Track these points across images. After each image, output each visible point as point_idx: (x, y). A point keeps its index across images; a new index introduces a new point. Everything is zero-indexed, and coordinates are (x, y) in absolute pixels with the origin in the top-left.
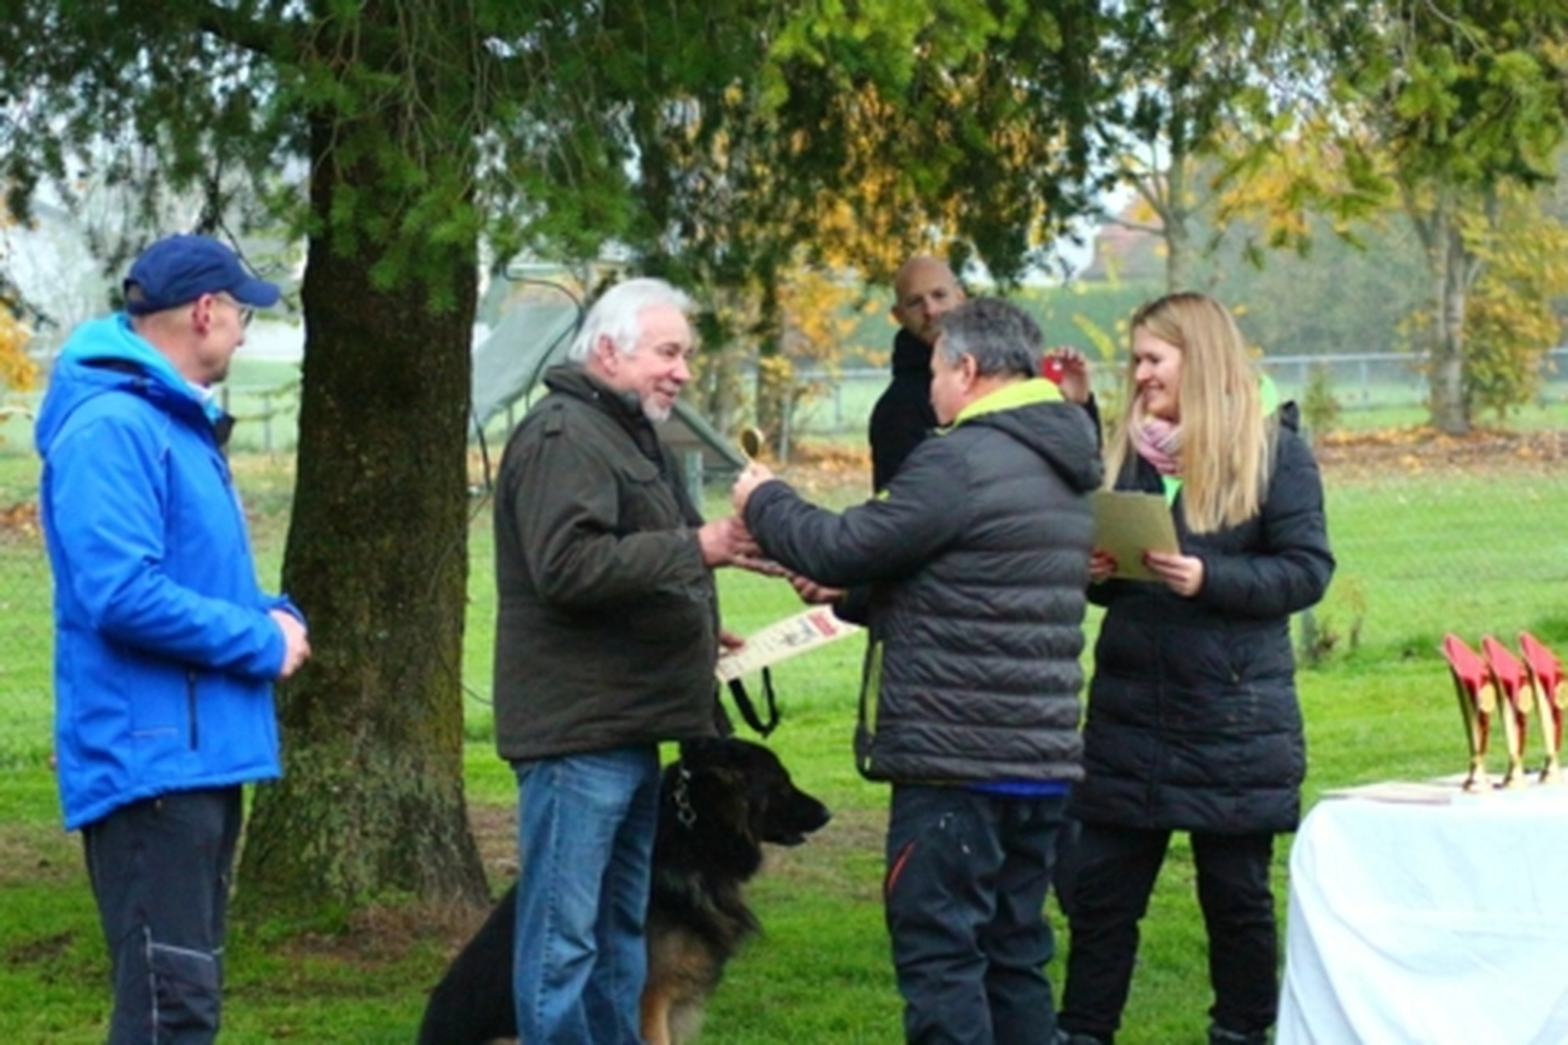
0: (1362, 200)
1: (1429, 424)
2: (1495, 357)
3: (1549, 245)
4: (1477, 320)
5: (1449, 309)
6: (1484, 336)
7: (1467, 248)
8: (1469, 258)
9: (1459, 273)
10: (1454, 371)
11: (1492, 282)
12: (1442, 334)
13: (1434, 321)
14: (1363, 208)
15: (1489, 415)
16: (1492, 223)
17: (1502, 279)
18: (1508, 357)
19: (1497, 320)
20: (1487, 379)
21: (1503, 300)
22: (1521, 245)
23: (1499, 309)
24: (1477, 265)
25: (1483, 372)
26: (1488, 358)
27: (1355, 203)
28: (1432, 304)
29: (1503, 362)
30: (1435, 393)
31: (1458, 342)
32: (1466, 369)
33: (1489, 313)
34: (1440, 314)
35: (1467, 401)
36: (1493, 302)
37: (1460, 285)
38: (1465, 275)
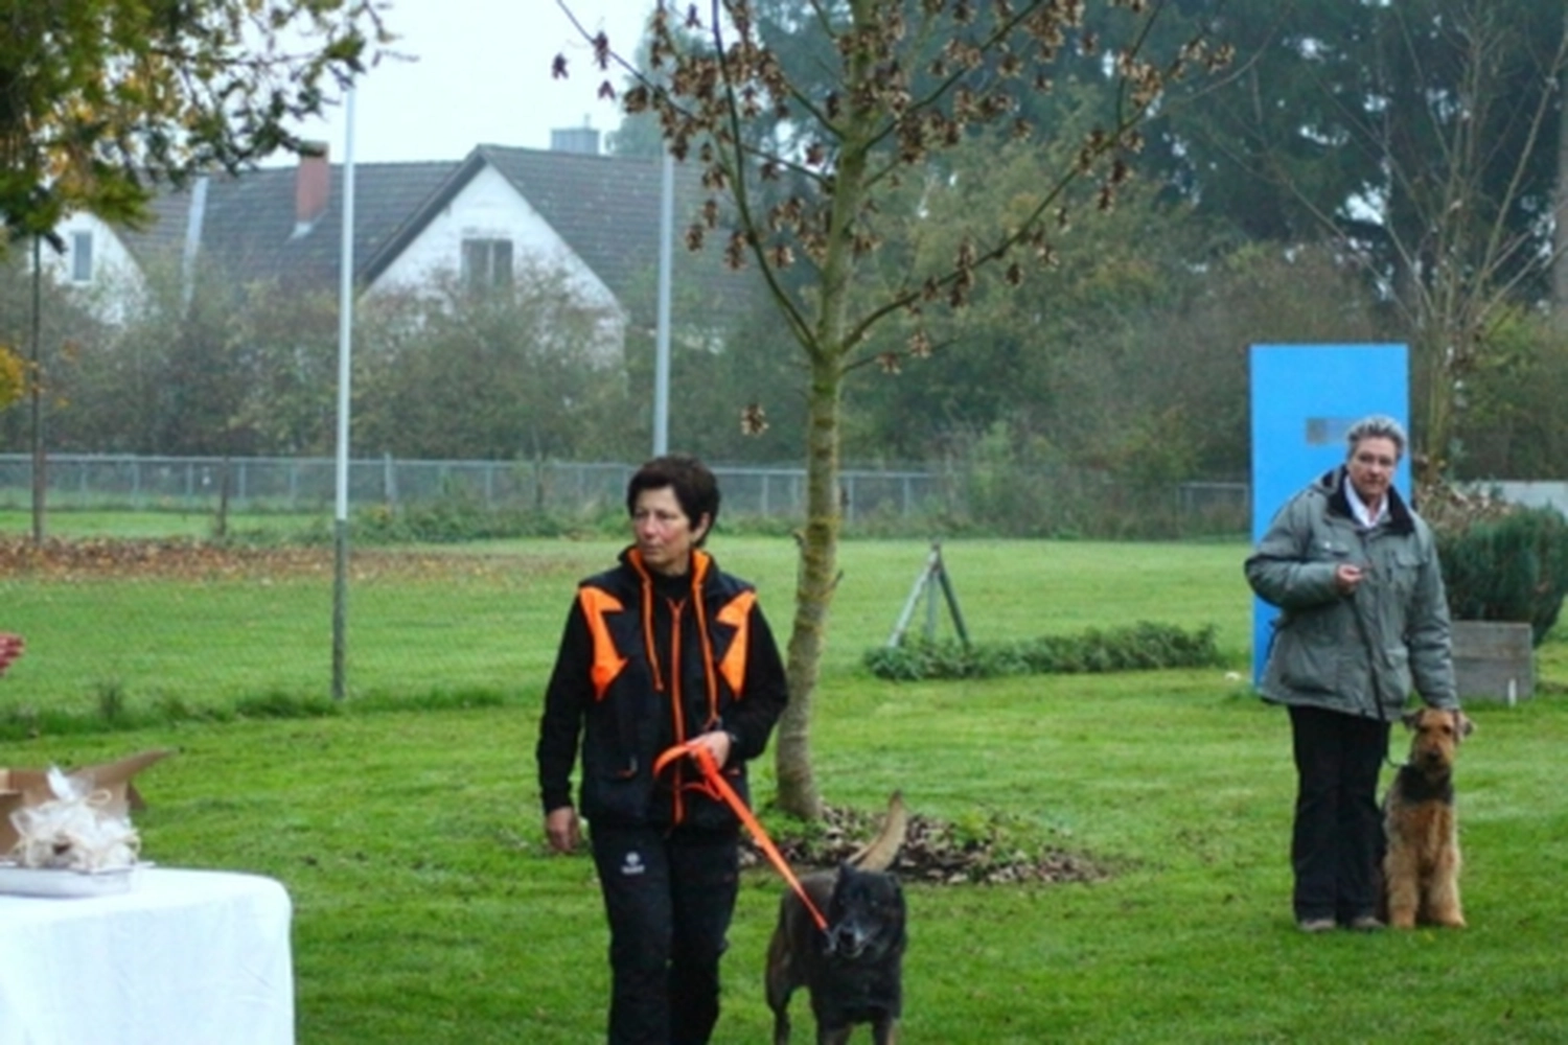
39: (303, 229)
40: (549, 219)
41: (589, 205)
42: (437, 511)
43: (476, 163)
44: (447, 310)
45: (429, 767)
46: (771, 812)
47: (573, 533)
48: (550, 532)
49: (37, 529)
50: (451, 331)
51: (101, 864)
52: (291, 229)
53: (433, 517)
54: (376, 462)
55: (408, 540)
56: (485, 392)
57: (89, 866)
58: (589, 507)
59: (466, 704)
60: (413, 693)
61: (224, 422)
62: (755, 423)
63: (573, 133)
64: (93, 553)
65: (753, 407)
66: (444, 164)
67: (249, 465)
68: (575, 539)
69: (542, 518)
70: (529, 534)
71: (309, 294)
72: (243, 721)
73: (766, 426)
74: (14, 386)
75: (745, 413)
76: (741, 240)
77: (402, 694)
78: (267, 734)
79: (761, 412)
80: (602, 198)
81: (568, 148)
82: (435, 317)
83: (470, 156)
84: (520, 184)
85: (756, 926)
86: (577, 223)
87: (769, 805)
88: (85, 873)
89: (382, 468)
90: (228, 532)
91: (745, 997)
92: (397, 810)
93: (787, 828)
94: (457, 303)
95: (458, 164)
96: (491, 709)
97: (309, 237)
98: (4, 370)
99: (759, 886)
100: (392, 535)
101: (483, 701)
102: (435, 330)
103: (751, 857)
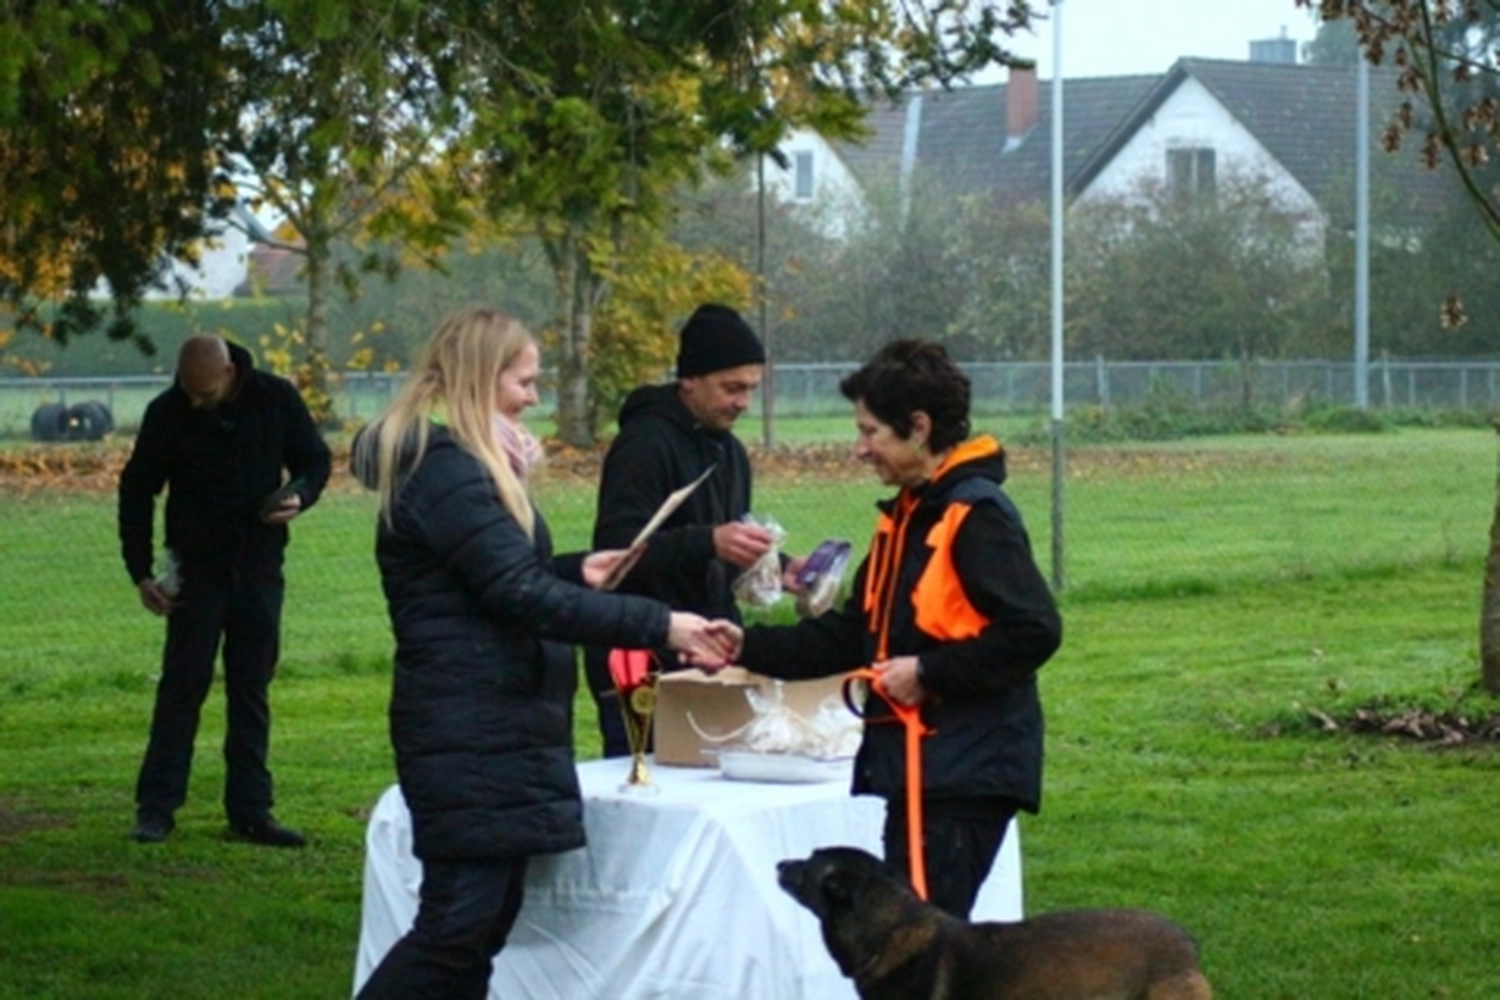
1: (558, 436)
2: (620, 374)
3: (671, 267)
4: (603, 338)
5: (576, 328)
6: (610, 354)
7: (595, 270)
8: (596, 280)
9: (586, 294)
10: (580, 387)
11: (617, 303)
12: (570, 351)
13: (562, 339)
16: (618, 248)
17: (625, 299)
18: (631, 375)
19: (622, 339)
20: (611, 394)
21: (627, 321)
22: (646, 269)
23: (624, 328)
24: (605, 286)
25: (607, 388)
26: (613, 375)
27: (439, 232)
28: (561, 323)
29: (627, 379)
30: (562, 407)
31: (585, 359)
32: (591, 384)
33: (614, 332)
34: (567, 333)
35: (592, 415)
36: (618, 322)
37: (587, 306)
38: (592, 297)
39: (1013, 143)
40: (1249, 127)
41: (1287, 112)
42: (1148, 410)
43: (1179, 74)
44: (1154, 217)
45: (1145, 654)
46: (1476, 691)
47: (1279, 429)
48: (1257, 427)
49: (767, 434)
50: (1159, 238)
51: (835, 751)
52: (1003, 143)
53: (1145, 416)
54: (1090, 364)
55: (1120, 439)
56: (1192, 294)
57: (825, 753)
58: (1294, 403)
59: (1181, 593)
60: (1130, 584)
61: (942, 330)
62: (1454, 316)
63: (1270, 43)
64: (821, 457)
65: (1451, 301)
66: (1148, 77)
68: (1281, 434)
69: (1250, 414)
70: (1237, 431)
71: (1021, 206)
73: (1464, 319)
74: (742, 299)
75: (1444, 307)
76: (1437, 141)
77: (1119, 585)
79: (1459, 305)
80: (1300, 106)
81: (1267, 58)
82: (1142, 224)
83: (1173, 68)
84: (1221, 93)
85: (1463, 802)
86: (1277, 130)
87: (1474, 686)
88: (819, 760)
89: (1094, 371)
91: (1454, 869)
92: (1114, 696)
93: (1492, 707)
94: (1163, 211)
95: (1160, 77)
96: (1203, 598)
97: (1021, 150)
98: (731, 285)
99: (1466, 763)
100: (1106, 434)
101: (1196, 590)
102: (1142, 237)
103: (1458, 736)
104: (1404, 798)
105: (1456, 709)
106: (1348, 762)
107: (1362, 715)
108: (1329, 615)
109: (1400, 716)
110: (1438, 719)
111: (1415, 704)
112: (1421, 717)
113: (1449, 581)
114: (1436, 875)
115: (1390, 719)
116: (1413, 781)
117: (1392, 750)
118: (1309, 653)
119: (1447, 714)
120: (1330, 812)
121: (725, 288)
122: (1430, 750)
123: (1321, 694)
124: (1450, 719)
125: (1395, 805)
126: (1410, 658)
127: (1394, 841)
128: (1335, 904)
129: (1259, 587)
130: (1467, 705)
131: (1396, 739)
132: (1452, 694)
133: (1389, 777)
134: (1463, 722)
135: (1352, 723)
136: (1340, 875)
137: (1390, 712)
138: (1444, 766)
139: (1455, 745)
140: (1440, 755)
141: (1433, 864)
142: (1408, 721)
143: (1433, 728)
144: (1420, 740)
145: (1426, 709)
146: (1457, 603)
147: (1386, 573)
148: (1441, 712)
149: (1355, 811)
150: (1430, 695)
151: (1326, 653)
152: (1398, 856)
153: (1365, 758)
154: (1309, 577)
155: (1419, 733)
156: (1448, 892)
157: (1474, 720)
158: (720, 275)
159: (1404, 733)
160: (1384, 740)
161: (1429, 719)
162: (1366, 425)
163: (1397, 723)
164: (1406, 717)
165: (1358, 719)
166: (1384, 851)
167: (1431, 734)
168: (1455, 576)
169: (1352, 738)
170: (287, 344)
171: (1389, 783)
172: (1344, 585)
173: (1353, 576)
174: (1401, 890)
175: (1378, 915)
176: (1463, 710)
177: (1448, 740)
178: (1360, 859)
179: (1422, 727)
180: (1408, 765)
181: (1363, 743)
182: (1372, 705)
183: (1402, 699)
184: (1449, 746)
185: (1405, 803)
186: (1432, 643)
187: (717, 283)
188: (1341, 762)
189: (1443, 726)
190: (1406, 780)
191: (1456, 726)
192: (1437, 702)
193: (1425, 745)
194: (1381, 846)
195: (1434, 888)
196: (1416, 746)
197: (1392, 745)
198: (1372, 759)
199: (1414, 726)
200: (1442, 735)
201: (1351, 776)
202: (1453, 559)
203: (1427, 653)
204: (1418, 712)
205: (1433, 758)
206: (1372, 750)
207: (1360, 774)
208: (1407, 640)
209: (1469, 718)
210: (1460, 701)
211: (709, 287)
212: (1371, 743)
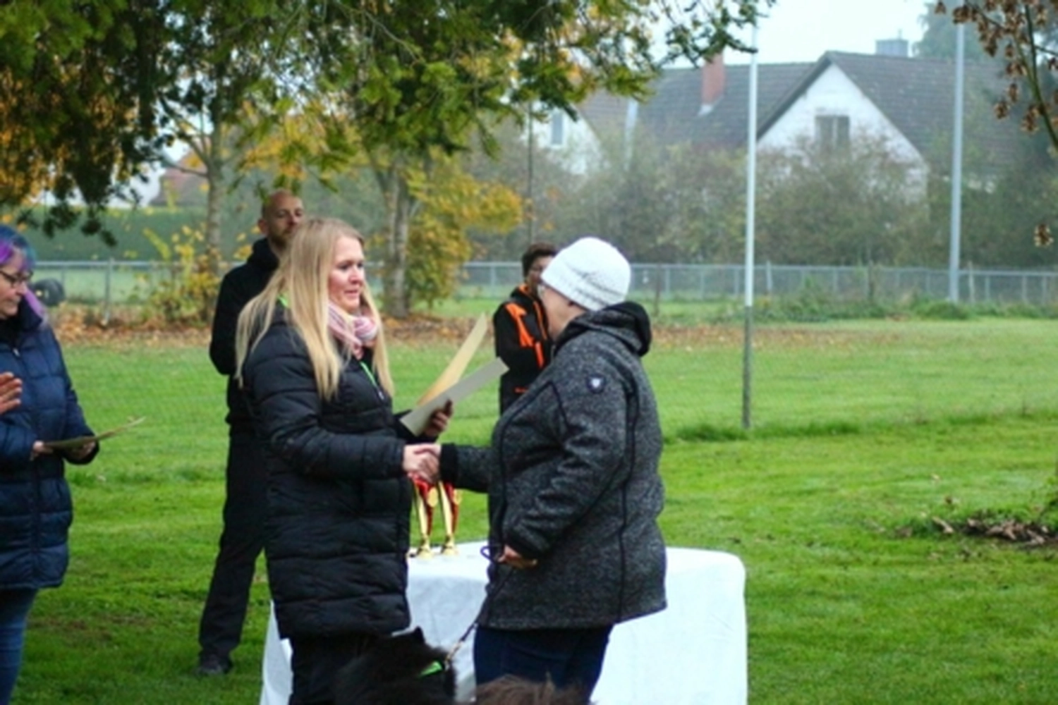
0: (336, 159)
2: (427, 267)
3: (465, 192)
4: (416, 241)
5: (397, 234)
6: (420, 252)
7: (411, 192)
8: (412, 200)
9: (405, 210)
10: (399, 276)
11: (427, 216)
12: (392, 250)
13: (387, 242)
14: (338, 164)
15: (421, 306)
16: (428, 177)
17: (434, 215)
18: (436, 268)
19: (429, 242)
20: (422, 281)
21: (434, 229)
22: (447, 193)
23: (431, 235)
24: (417, 205)
25: (418, 277)
26: (422, 268)
27: (331, 160)
28: (386, 230)
29: (433, 271)
30: (386, 289)
31: (403, 255)
32: (407, 274)
33: (424, 237)
34: (391, 237)
35: (407, 296)
36: (427, 230)
37: (405, 218)
38: (409, 211)
39: (706, 109)
40: (874, 101)
41: (901, 91)
42: (803, 300)
43: (824, 64)
44: (806, 163)
45: (812, 475)
46: (1054, 508)
47: (894, 316)
48: (879, 314)
50: (809, 178)
52: (698, 109)
53: (798, 304)
54: (759, 267)
55: (781, 320)
56: (832, 219)
58: (906, 298)
59: (834, 432)
60: (797, 425)
61: (654, 241)
62: (1044, 238)
63: (890, 43)
65: (1042, 227)
66: (803, 65)
67: (672, 270)
68: (897, 320)
69: (874, 305)
70: (864, 316)
71: (712, 154)
72: (682, 443)
73: (1051, 240)
74: (515, 215)
75: (1037, 231)
76: (1035, 111)
77: (789, 425)
78: (698, 452)
79: (1048, 230)
80: (911, 87)
81: (887, 52)
82: (798, 168)
83: (821, 58)
84: (855, 77)
85: (1048, 587)
86: (894, 104)
87: (1051, 504)
89: (763, 271)
90: (660, 315)
91: (1046, 637)
92: (791, 505)
94: (812, 159)
95: (812, 65)
96: (850, 436)
97: (712, 114)
98: (508, 205)
99: (1048, 559)
100: (771, 317)
101: (845, 430)
102: (797, 177)
103: (1040, 540)
104: (1004, 584)
105: (1039, 520)
106: (963, 557)
107: (972, 522)
108: (940, 450)
109: (999, 524)
110: (1026, 527)
111: (1010, 516)
112: (1014, 525)
113: (1024, 427)
114: (1032, 641)
115: (992, 526)
116: (1009, 572)
117: (993, 548)
118: (929, 478)
119: (1033, 524)
120: (952, 592)
121: (504, 208)
122: (1021, 549)
123: (942, 507)
124: (1035, 527)
125: (999, 589)
126: (1002, 483)
127: (1001, 615)
128: (961, 660)
129: (889, 429)
130: (1047, 518)
131: (996, 540)
132: (1036, 509)
133: (992, 568)
134: (1045, 529)
135: (965, 529)
136: (964, 639)
137: (991, 521)
138: (1031, 561)
139: (1039, 546)
140: (1028, 553)
141: (1028, 633)
142: (1005, 528)
143: (1023, 533)
144: (1013, 542)
145: (1018, 520)
146: (1032, 443)
147: (979, 420)
148: (1029, 522)
149: (970, 592)
150: (1020, 510)
151: (941, 478)
152: (1004, 626)
153: (974, 554)
154: (925, 423)
155: (1013, 536)
156: (1042, 653)
157: (1053, 528)
158: (500, 198)
159: (1002, 537)
160: (987, 541)
161: (1020, 527)
162: (956, 314)
163: (996, 529)
164: (1004, 525)
165: (968, 526)
166: (992, 622)
167: (1022, 538)
168: (1029, 424)
169: (964, 540)
170: (191, 241)
171: (993, 572)
172: (950, 429)
173: (957, 422)
174: (1009, 651)
175: (993, 668)
176: (1044, 521)
177: (1033, 542)
178: (976, 628)
179: (1015, 532)
180: (1008, 561)
181: (972, 542)
182: (979, 516)
183: (1000, 512)
184: (1034, 547)
185: (1006, 588)
186: (1016, 473)
187: (498, 204)
188: (957, 557)
189: (1030, 532)
190: (1005, 571)
191: (1040, 532)
192: (1025, 515)
193: (1016, 546)
194: (991, 619)
195: (1032, 651)
196: (1010, 546)
197: (993, 545)
198: (980, 555)
199: (1009, 532)
200: (1029, 538)
201: (965, 567)
202: (1029, 412)
203: (1014, 480)
204: (1012, 521)
205: (1022, 554)
206: (979, 548)
207: (972, 566)
208: (999, 469)
209: (1049, 527)
210: (1042, 514)
211: (492, 207)
212: (979, 543)
